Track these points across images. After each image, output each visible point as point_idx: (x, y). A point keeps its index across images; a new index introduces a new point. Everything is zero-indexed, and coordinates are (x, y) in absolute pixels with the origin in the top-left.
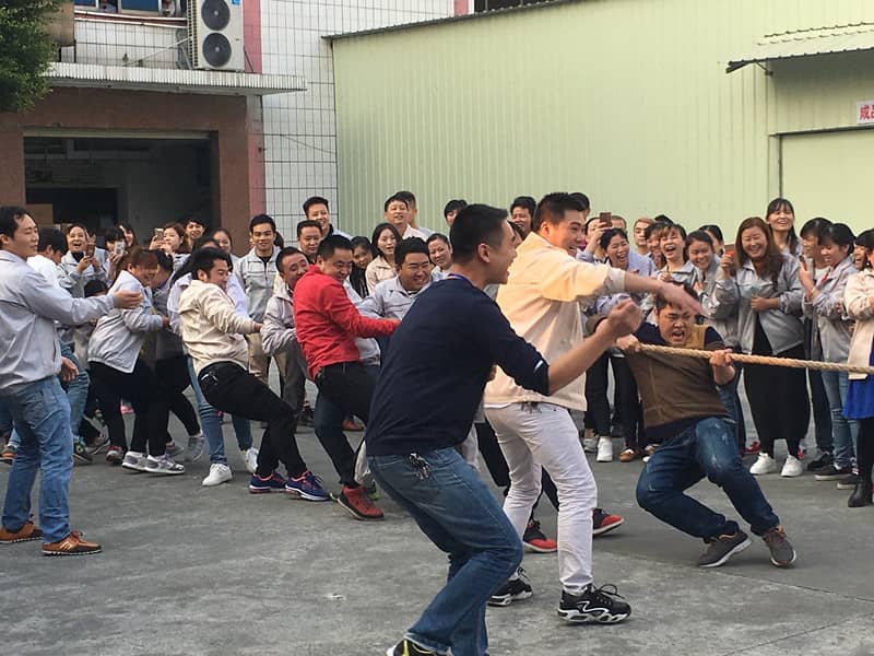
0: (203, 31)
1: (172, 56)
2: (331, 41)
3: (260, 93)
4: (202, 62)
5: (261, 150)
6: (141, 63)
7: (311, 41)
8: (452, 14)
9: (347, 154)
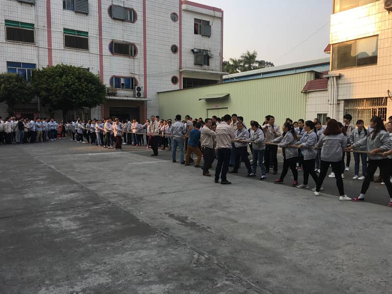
0: (137, 92)
1: (132, 95)
2: (158, 93)
3: (146, 101)
4: (136, 96)
5: (146, 109)
6: (127, 97)
7: (155, 93)
8: (178, 89)
9: (160, 110)
